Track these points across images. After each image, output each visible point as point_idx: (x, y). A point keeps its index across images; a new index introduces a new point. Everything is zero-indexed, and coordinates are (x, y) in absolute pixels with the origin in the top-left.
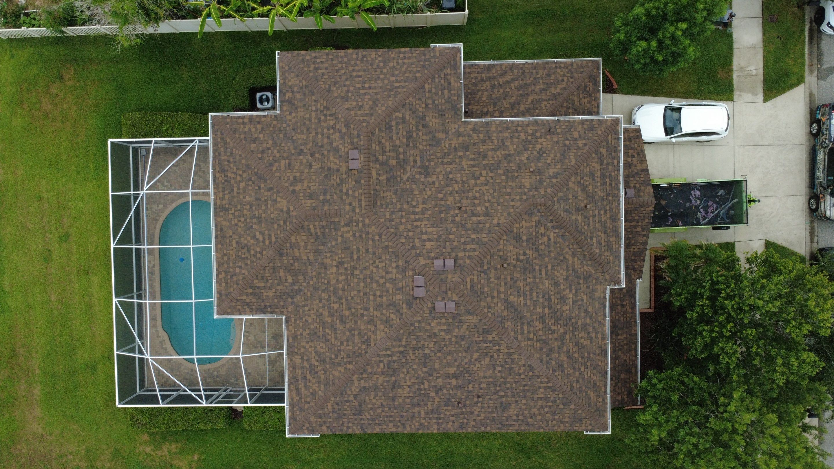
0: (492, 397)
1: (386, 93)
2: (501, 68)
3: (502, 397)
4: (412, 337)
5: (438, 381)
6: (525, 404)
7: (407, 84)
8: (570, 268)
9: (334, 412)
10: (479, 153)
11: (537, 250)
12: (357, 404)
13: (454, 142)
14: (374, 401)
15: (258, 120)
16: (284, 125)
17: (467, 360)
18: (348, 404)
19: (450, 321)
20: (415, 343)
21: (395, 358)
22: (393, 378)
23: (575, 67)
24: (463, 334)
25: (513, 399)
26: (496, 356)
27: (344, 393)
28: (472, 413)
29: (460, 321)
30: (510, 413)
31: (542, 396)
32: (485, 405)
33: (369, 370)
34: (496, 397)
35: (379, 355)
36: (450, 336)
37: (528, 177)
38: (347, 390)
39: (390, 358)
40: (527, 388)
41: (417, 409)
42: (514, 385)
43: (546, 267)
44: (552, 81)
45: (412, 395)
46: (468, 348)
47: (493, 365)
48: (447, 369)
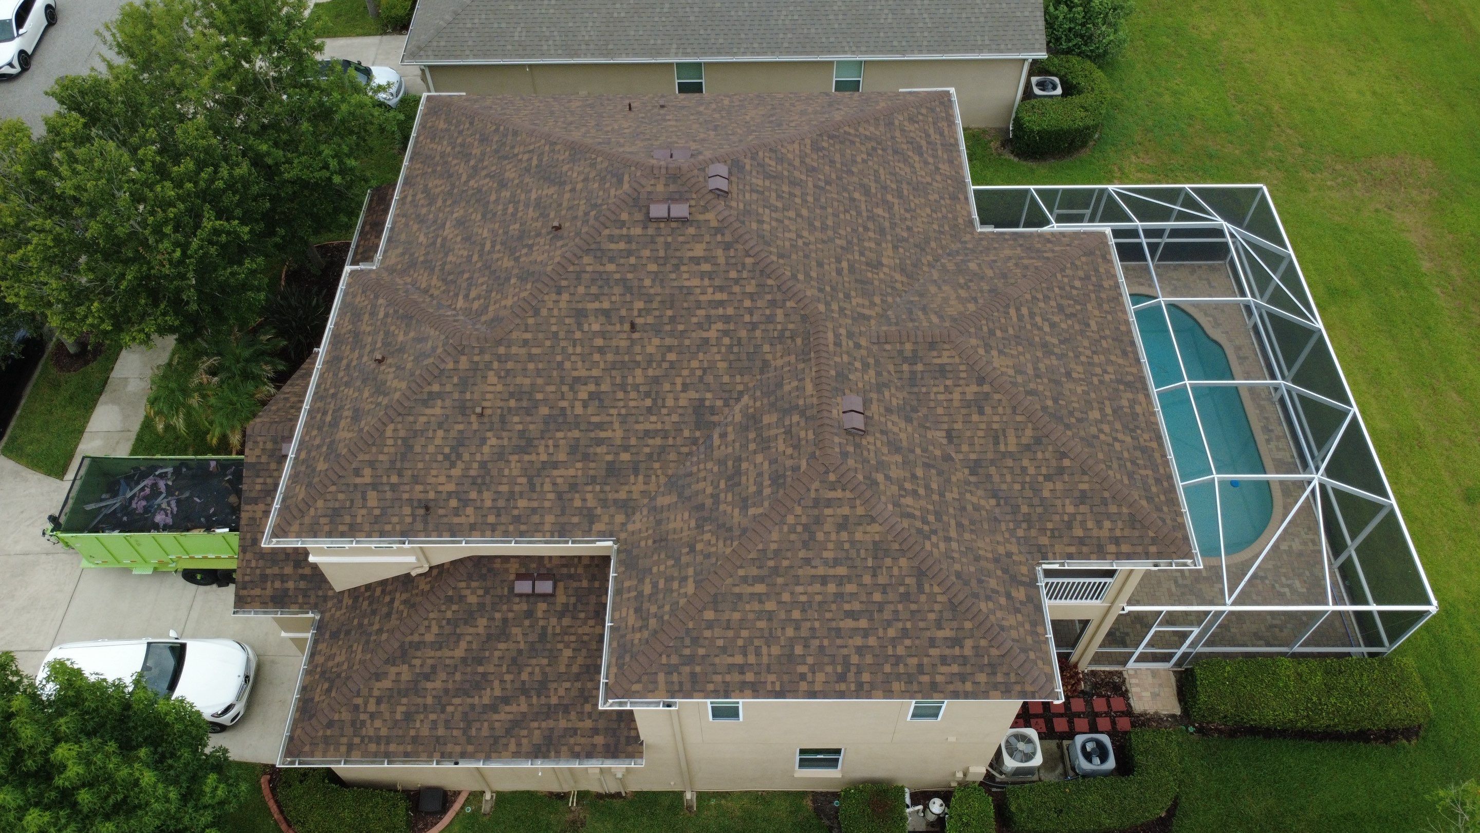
1: (785, 563)
2: (519, 745)
7: (737, 590)
8: (437, 269)
10: (586, 457)
11: (493, 272)
13: (637, 486)
15: (1085, 549)
16: (1020, 533)
23: (344, 740)
37: (488, 396)
43: (481, 255)
44: (404, 701)
48: (679, 124)
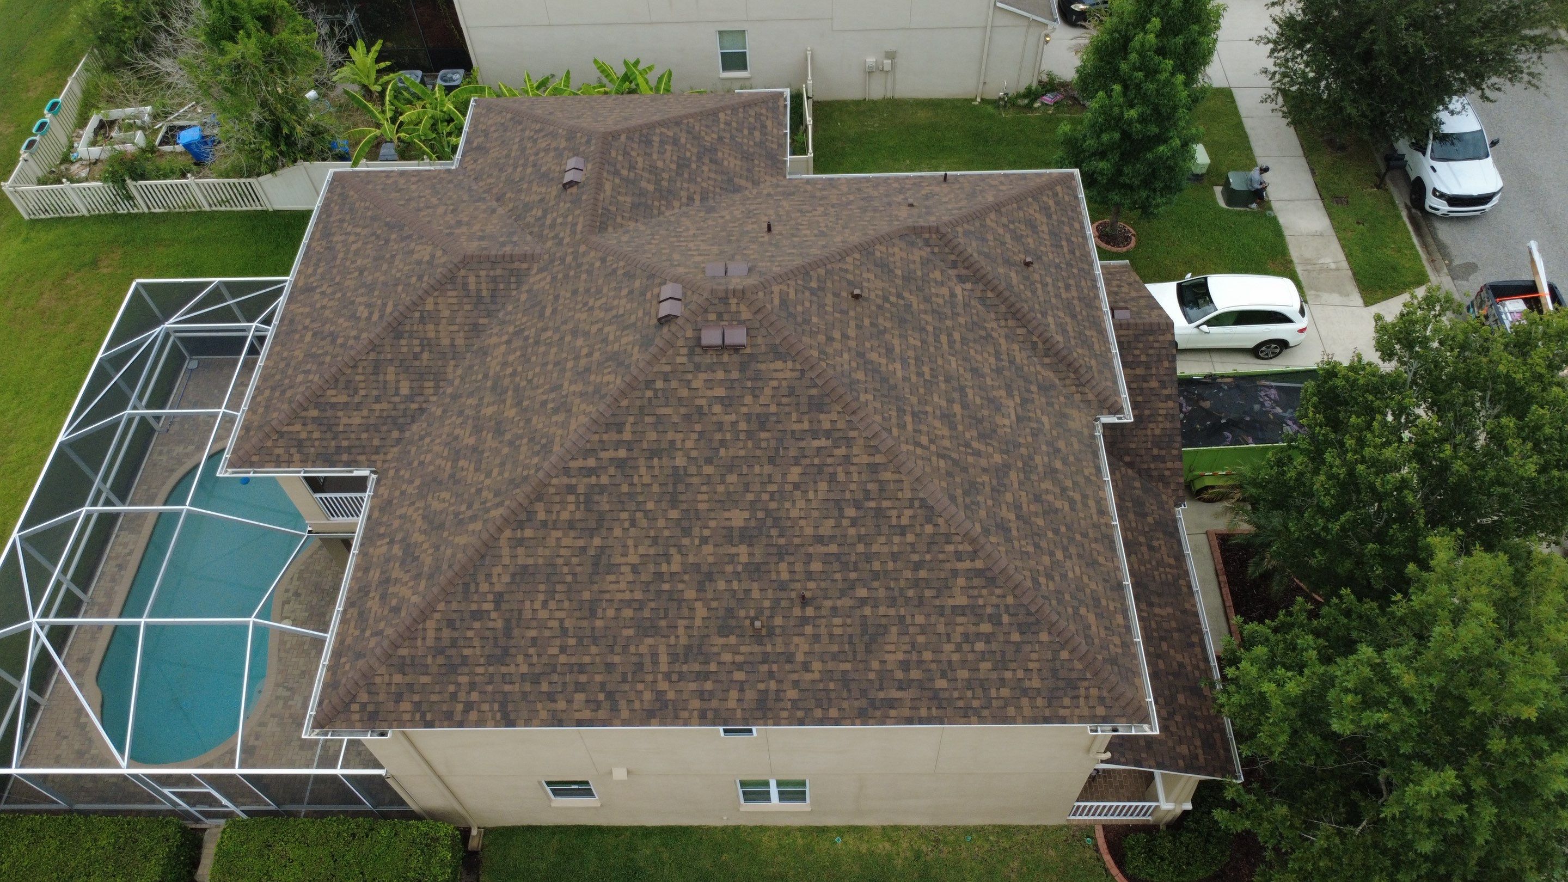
0: (839, 603)
1: (648, 114)
3: (863, 602)
4: (648, 419)
5: (708, 549)
6: (923, 630)
7: (687, 109)
8: (1005, 357)
9: (439, 651)
10: (813, 197)
11: (927, 300)
12: (499, 624)
13: (768, 191)
14: (543, 614)
15: (414, 173)
16: (461, 177)
17: (772, 488)
18: (477, 625)
19: (735, 375)
20: (653, 436)
21: (604, 480)
22: (597, 541)
24: (764, 410)
25: (892, 612)
26: (841, 477)
27: (473, 588)
28: (790, 659)
29: (757, 377)
30: (888, 657)
31: (962, 601)
32: (823, 631)
33: (541, 516)
34: (847, 602)
35: (567, 471)
36: (733, 418)
37: (905, 210)
38: (481, 577)
39: (593, 480)
40: (923, 574)
41: (650, 641)
42: (890, 566)
43: (950, 335)
45: (638, 595)
46: (777, 449)
47: (837, 502)
48: (727, 515)
